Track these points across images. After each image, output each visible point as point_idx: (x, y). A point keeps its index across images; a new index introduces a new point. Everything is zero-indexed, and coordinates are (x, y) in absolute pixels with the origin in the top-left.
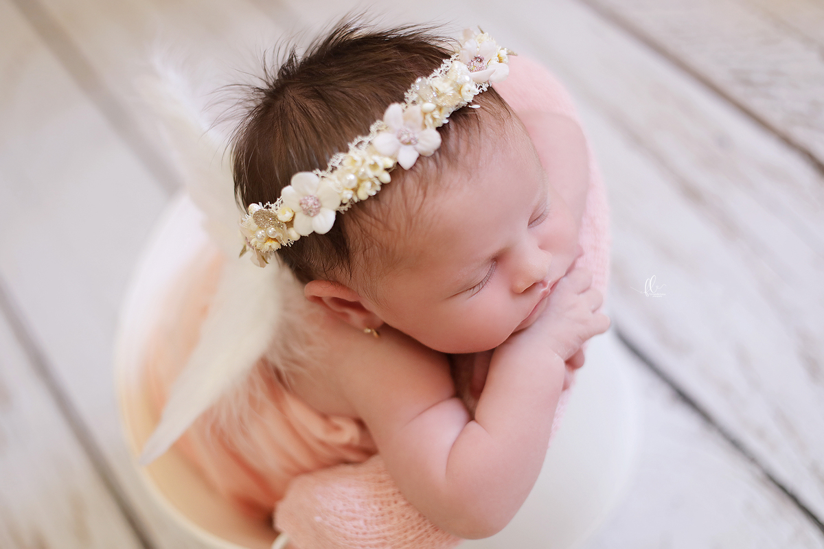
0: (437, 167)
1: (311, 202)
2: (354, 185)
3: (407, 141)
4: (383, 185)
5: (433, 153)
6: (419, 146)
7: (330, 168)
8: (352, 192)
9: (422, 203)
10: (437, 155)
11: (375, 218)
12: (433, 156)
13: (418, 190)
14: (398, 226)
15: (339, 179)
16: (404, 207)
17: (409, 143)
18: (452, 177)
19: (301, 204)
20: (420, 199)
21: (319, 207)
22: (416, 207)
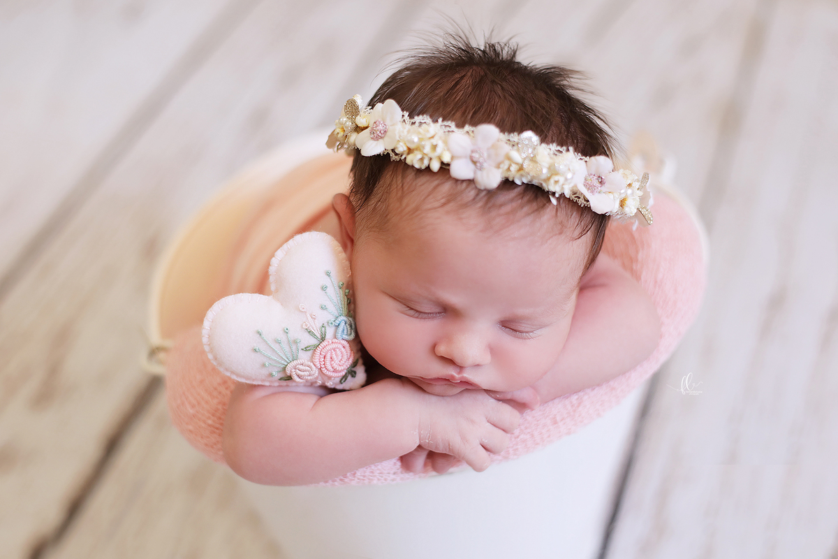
0: (474, 199)
1: (380, 127)
2: (412, 146)
3: (474, 159)
4: (428, 168)
5: (482, 188)
6: (479, 173)
7: (413, 121)
8: (405, 149)
9: (435, 208)
10: (484, 193)
11: (403, 185)
12: (480, 191)
13: (443, 198)
14: (407, 205)
15: (409, 132)
16: (423, 197)
17: (474, 163)
18: (473, 217)
19: (375, 123)
20: (437, 204)
21: (381, 138)
22: (429, 206)
